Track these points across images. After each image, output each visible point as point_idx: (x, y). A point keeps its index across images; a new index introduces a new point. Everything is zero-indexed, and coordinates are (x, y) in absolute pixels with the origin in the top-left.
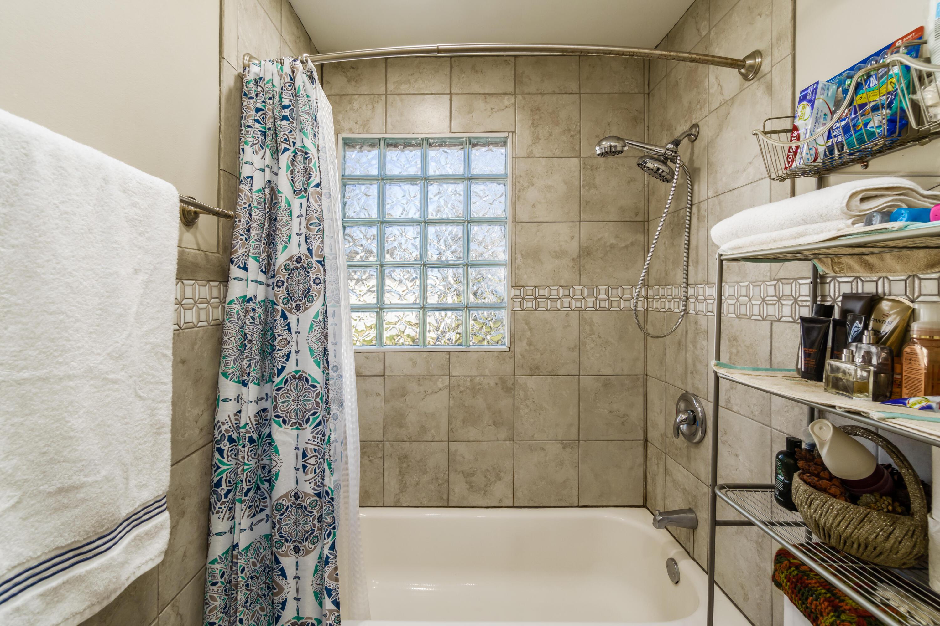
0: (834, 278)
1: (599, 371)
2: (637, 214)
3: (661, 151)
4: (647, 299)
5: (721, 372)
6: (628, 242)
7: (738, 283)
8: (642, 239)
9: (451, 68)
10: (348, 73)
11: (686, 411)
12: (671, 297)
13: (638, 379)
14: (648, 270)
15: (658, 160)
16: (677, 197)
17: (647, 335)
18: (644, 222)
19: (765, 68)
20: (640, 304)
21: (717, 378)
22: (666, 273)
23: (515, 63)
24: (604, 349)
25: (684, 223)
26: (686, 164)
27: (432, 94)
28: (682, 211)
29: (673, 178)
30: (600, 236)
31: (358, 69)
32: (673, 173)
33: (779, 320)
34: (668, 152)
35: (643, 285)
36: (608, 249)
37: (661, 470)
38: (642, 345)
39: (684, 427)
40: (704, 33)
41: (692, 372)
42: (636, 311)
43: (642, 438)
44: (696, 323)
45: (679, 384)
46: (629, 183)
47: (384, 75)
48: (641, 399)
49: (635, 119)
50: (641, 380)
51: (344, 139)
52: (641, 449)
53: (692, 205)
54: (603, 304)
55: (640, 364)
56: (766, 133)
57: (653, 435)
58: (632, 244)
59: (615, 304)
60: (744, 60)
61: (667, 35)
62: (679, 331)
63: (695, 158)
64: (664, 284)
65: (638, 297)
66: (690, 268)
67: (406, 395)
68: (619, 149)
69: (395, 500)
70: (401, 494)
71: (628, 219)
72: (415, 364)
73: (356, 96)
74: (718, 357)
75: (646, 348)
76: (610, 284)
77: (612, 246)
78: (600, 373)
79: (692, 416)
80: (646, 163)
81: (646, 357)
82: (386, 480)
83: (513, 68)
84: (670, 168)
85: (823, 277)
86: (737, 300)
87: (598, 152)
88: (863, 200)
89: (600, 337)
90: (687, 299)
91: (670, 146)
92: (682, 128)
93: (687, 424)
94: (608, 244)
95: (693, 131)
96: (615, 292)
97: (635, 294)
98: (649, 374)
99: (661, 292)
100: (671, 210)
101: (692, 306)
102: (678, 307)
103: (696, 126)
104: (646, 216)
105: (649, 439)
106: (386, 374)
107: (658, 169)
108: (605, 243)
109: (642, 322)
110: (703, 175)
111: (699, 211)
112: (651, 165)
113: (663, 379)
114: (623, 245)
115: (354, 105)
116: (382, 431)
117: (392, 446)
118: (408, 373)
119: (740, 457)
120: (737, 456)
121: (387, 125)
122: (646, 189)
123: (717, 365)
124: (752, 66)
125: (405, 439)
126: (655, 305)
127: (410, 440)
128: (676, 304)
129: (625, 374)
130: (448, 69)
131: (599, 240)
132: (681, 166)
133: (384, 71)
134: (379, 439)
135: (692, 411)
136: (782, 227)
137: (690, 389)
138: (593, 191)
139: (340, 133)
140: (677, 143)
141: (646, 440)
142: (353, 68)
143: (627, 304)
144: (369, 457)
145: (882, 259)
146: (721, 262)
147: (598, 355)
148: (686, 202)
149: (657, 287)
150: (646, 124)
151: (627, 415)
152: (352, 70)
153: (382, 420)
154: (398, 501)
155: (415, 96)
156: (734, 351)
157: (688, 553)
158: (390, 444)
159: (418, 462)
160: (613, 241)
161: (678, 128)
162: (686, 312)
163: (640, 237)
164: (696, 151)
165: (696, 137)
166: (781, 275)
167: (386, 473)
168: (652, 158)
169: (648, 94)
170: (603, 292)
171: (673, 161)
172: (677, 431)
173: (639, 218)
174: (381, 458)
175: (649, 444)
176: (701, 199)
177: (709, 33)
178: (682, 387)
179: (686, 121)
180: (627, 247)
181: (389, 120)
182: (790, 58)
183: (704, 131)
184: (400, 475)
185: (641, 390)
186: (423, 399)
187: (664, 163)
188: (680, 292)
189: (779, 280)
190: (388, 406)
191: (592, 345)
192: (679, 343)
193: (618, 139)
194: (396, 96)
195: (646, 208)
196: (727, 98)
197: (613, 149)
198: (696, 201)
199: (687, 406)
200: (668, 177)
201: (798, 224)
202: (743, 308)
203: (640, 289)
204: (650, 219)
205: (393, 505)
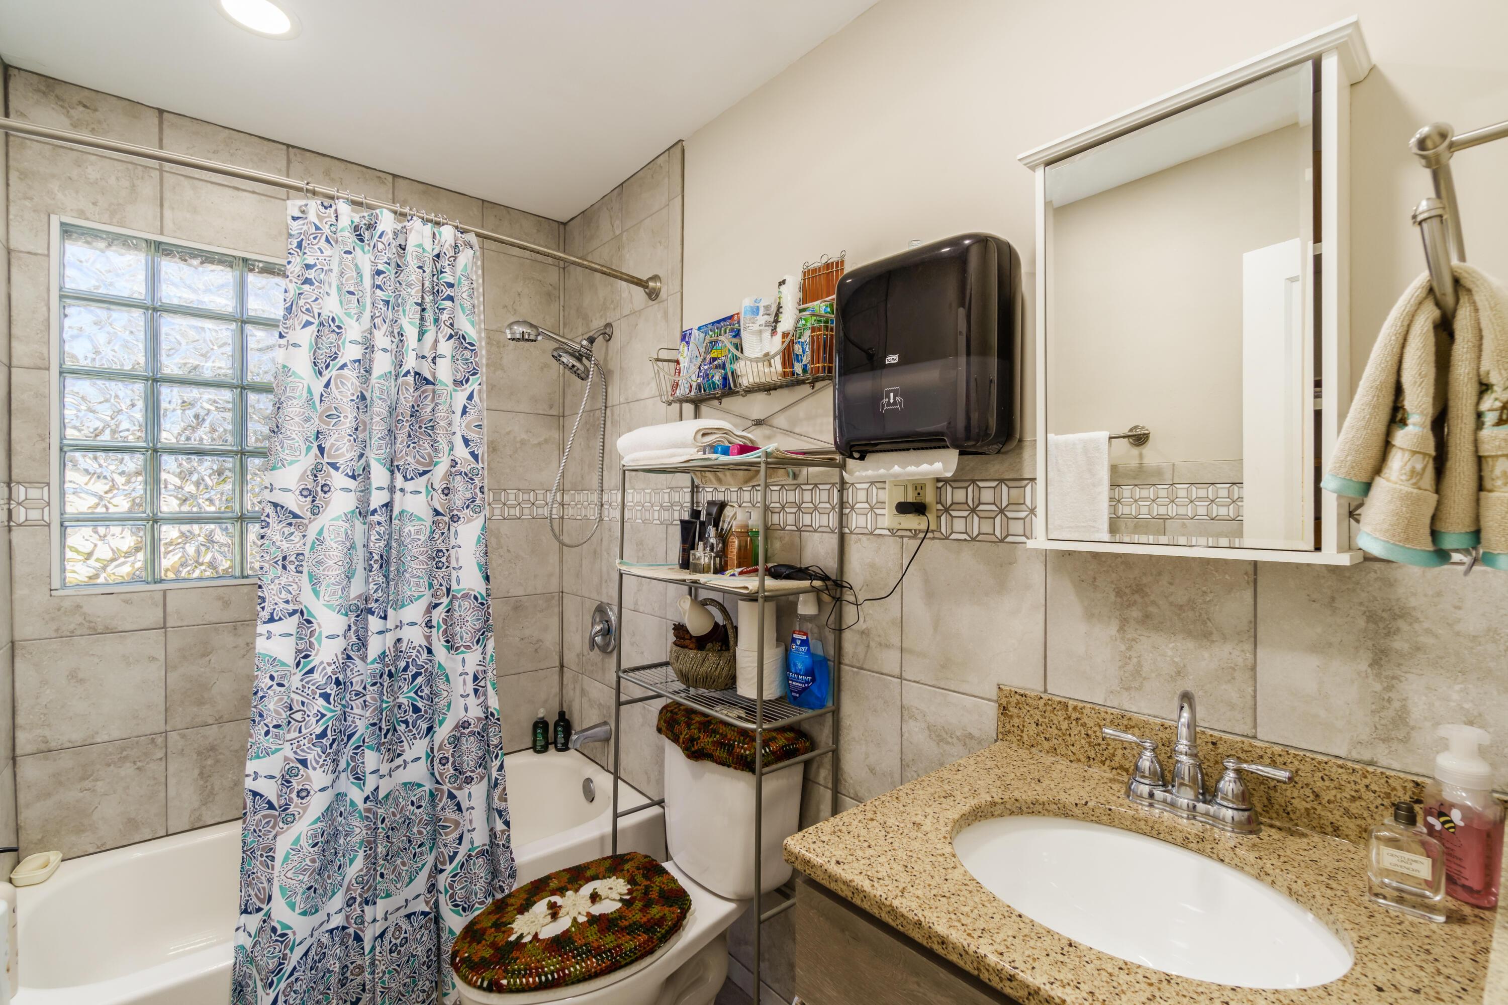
0: (704, 488)
1: (508, 592)
2: (551, 407)
3: (577, 347)
4: (563, 505)
5: (623, 568)
6: (542, 439)
7: (644, 490)
8: (557, 436)
9: (289, 161)
10: (72, 112)
11: (601, 621)
12: (586, 503)
13: (553, 597)
14: (563, 471)
15: (572, 355)
16: (593, 397)
17: (562, 544)
18: (559, 416)
19: (663, 294)
20: (554, 511)
21: (621, 575)
22: (582, 477)
23: (393, 184)
24: (514, 566)
25: (599, 425)
26: (601, 363)
27: (254, 192)
28: (597, 412)
29: (588, 377)
30: (508, 430)
31: (96, 110)
32: (588, 372)
33: (671, 524)
34: (583, 349)
35: (558, 490)
36: (518, 445)
37: (578, 692)
38: (556, 558)
39: (598, 639)
40: (618, 233)
41: (606, 581)
42: (551, 519)
43: (558, 664)
44: (610, 530)
45: (594, 595)
46: (542, 369)
47: (157, 138)
48: (555, 621)
49: (549, 294)
50: (557, 598)
51: (62, 224)
52: (556, 677)
53: (606, 407)
54: (512, 512)
55: (555, 581)
56: (658, 360)
57: (570, 658)
58: (546, 441)
59: (526, 511)
60: (647, 281)
61: (583, 212)
62: (594, 539)
63: (609, 358)
64: (580, 488)
65: (553, 503)
66: (605, 473)
67: (211, 653)
68: (532, 337)
69: (192, 819)
70: (204, 808)
71: (541, 412)
72: (226, 604)
73: (94, 157)
74: (622, 557)
75: (561, 561)
76: (521, 488)
77: (523, 443)
78: (510, 595)
79: (606, 626)
80: (560, 356)
81: (561, 571)
82: (172, 792)
83: (391, 191)
84: (585, 366)
85: (697, 487)
86: (643, 506)
87: (509, 336)
88: (704, 435)
89: (508, 551)
90: (602, 505)
91: (585, 343)
92: (597, 323)
93: (602, 635)
94: (518, 439)
95: (607, 331)
96: (526, 497)
97: (549, 500)
98: (565, 590)
99: (577, 497)
100: (587, 408)
101: (605, 513)
102: (593, 514)
103: (609, 325)
104: (561, 410)
105: (565, 664)
106: (168, 625)
107: (573, 366)
108: (515, 437)
109: (557, 531)
110: (616, 377)
111: (612, 415)
112: (566, 359)
113: (579, 593)
114: (536, 442)
115: (90, 170)
116: (162, 716)
117: (183, 736)
118: (214, 620)
119: (645, 654)
120: (642, 653)
121: (165, 223)
122: (561, 379)
123: (621, 563)
124: (654, 289)
125: (211, 722)
126: (570, 512)
127: (220, 721)
128: (592, 510)
129: (539, 592)
130: (284, 162)
131: (508, 433)
132: (595, 364)
133: (156, 130)
134: (157, 730)
135: (607, 621)
136: (662, 448)
137: (605, 600)
138: (499, 372)
139: (54, 213)
140: (592, 340)
141: (562, 666)
142: (85, 106)
143: (540, 511)
144: (135, 763)
145: (725, 475)
146: (624, 471)
147: (507, 573)
148: (600, 404)
149: (573, 492)
150: (562, 303)
151: (541, 641)
152: (81, 109)
153: (163, 699)
154: (199, 819)
155: (220, 188)
156: (641, 555)
157: (603, 768)
158: (179, 734)
159: (236, 751)
160: (524, 436)
161: (594, 321)
162: (601, 519)
163: (555, 434)
164: (610, 352)
165: (611, 337)
166: (673, 484)
167: (172, 781)
168: (567, 352)
169: (564, 269)
170: (512, 497)
171: (589, 359)
172: (593, 643)
173: (554, 412)
174: (161, 759)
175: (565, 669)
176: (615, 403)
177: (622, 233)
178: (597, 598)
179: (601, 317)
180: (539, 444)
181: (167, 213)
182: (679, 294)
183: (616, 334)
184: (202, 778)
185: (556, 610)
186: (244, 656)
187: (579, 359)
188: (595, 497)
189: (672, 488)
190: (173, 676)
191: (500, 561)
192: (595, 552)
193: (532, 326)
194: (182, 178)
195: (561, 401)
196: (637, 309)
197: (526, 337)
198: (609, 404)
199: (601, 617)
200: (583, 375)
201: (671, 447)
202: (647, 513)
203: (555, 493)
204: (566, 414)
205: (188, 828)
